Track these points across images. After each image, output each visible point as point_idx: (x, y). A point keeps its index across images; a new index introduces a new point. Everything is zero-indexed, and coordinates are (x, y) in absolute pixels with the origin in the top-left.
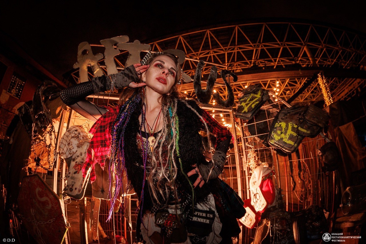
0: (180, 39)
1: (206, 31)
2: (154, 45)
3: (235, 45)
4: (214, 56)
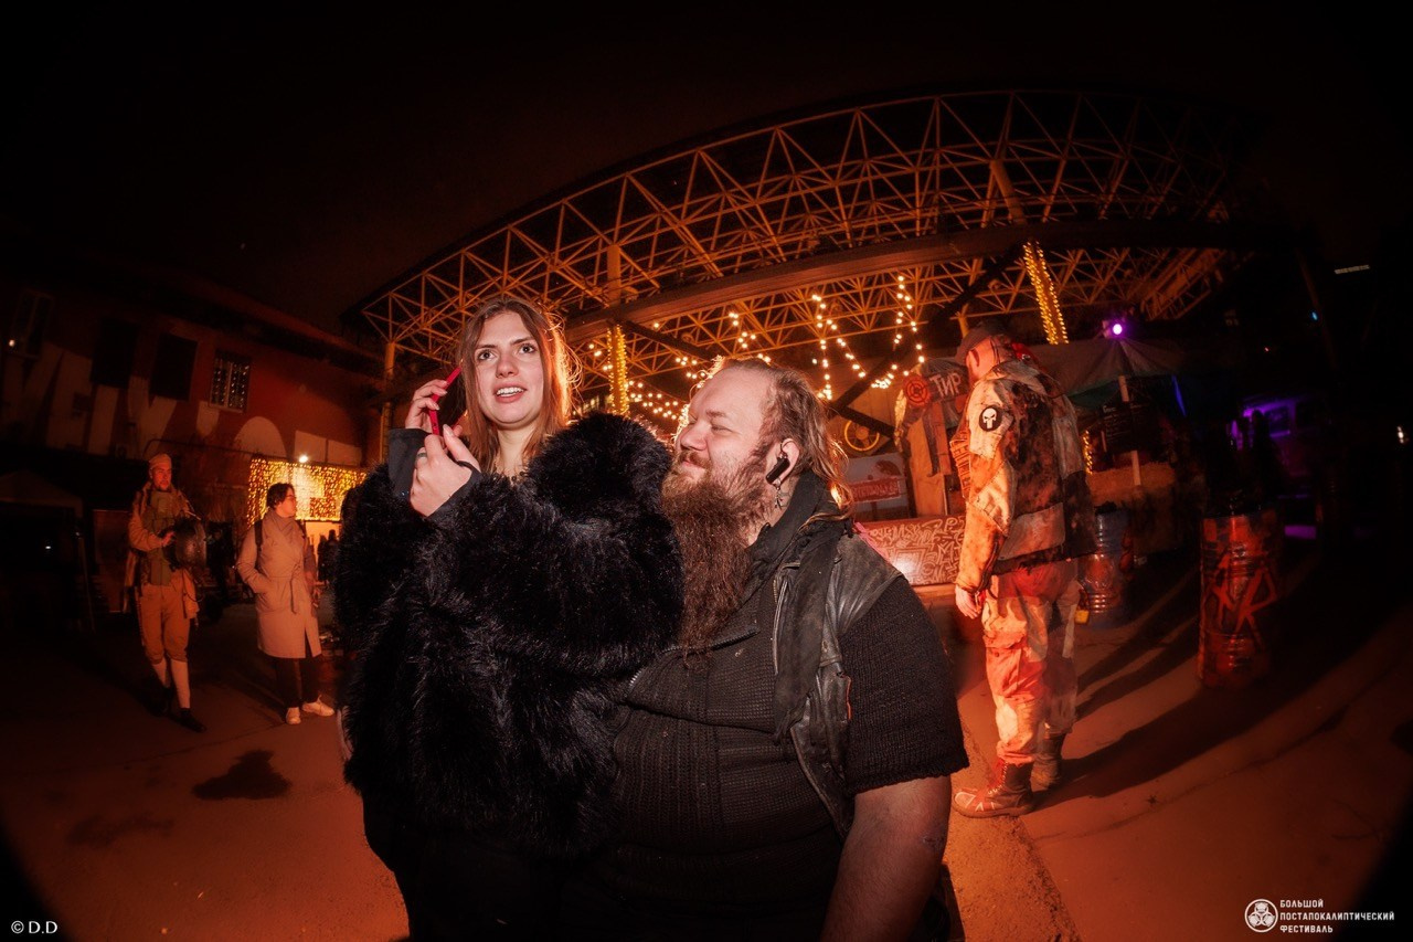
0: (700, 159)
1: (772, 131)
2: (625, 182)
3: (862, 157)
4: (809, 196)
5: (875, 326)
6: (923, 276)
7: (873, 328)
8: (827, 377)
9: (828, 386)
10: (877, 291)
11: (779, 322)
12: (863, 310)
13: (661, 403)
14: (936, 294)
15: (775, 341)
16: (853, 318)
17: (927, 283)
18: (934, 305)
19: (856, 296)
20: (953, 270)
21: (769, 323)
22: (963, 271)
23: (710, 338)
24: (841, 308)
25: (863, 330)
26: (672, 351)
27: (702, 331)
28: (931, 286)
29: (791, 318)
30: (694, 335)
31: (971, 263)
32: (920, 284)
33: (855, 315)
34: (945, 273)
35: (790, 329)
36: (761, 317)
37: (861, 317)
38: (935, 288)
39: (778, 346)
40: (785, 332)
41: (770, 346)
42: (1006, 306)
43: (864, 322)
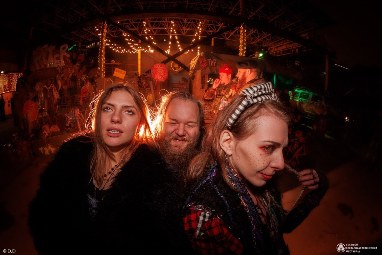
5: (187, 34)
6: (205, 23)
7: (186, 34)
8: (170, 47)
9: (169, 50)
10: (190, 24)
11: (157, 26)
12: (184, 28)
13: (115, 47)
14: (207, 29)
15: (155, 32)
16: (180, 30)
17: (206, 25)
18: (205, 32)
19: (184, 24)
20: (215, 23)
21: (154, 26)
22: (218, 25)
23: (134, 28)
24: (178, 27)
25: (183, 34)
26: (122, 31)
27: (132, 25)
28: (206, 26)
29: (161, 26)
30: (129, 26)
31: (221, 24)
32: (204, 25)
33: (181, 29)
34: (212, 24)
35: (160, 29)
36: (152, 24)
37: (183, 31)
38: (207, 27)
39: (155, 34)
40: (158, 30)
41: (153, 33)
42: (227, 38)
43: (184, 32)
